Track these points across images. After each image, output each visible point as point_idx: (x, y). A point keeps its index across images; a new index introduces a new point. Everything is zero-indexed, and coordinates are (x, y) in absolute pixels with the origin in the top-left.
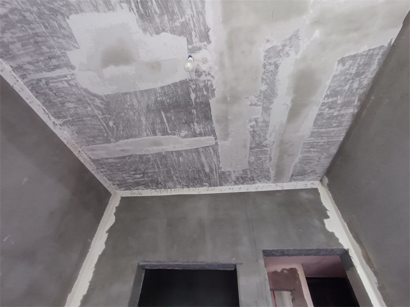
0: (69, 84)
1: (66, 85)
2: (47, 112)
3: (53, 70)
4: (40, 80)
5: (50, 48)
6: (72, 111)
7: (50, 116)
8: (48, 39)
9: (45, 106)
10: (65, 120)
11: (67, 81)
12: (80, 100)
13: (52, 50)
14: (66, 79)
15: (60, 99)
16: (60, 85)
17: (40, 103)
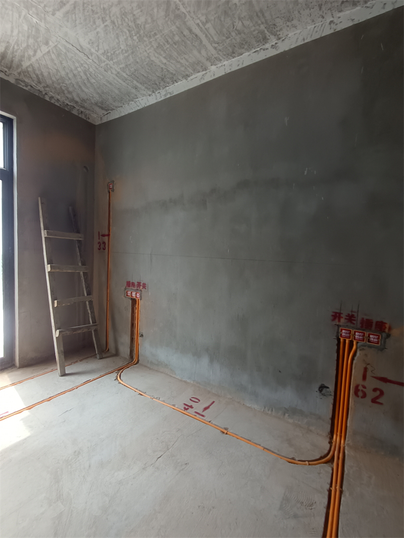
0: (207, 22)
1: (208, 25)
2: (258, 49)
3: (196, 35)
4: (215, 48)
5: (174, 35)
6: (247, 23)
7: (264, 47)
8: (165, 34)
9: (251, 50)
10: (266, 32)
11: (204, 24)
12: (226, 13)
13: (175, 33)
14: (200, 24)
15: (233, 34)
16: (212, 31)
17: (247, 54)
